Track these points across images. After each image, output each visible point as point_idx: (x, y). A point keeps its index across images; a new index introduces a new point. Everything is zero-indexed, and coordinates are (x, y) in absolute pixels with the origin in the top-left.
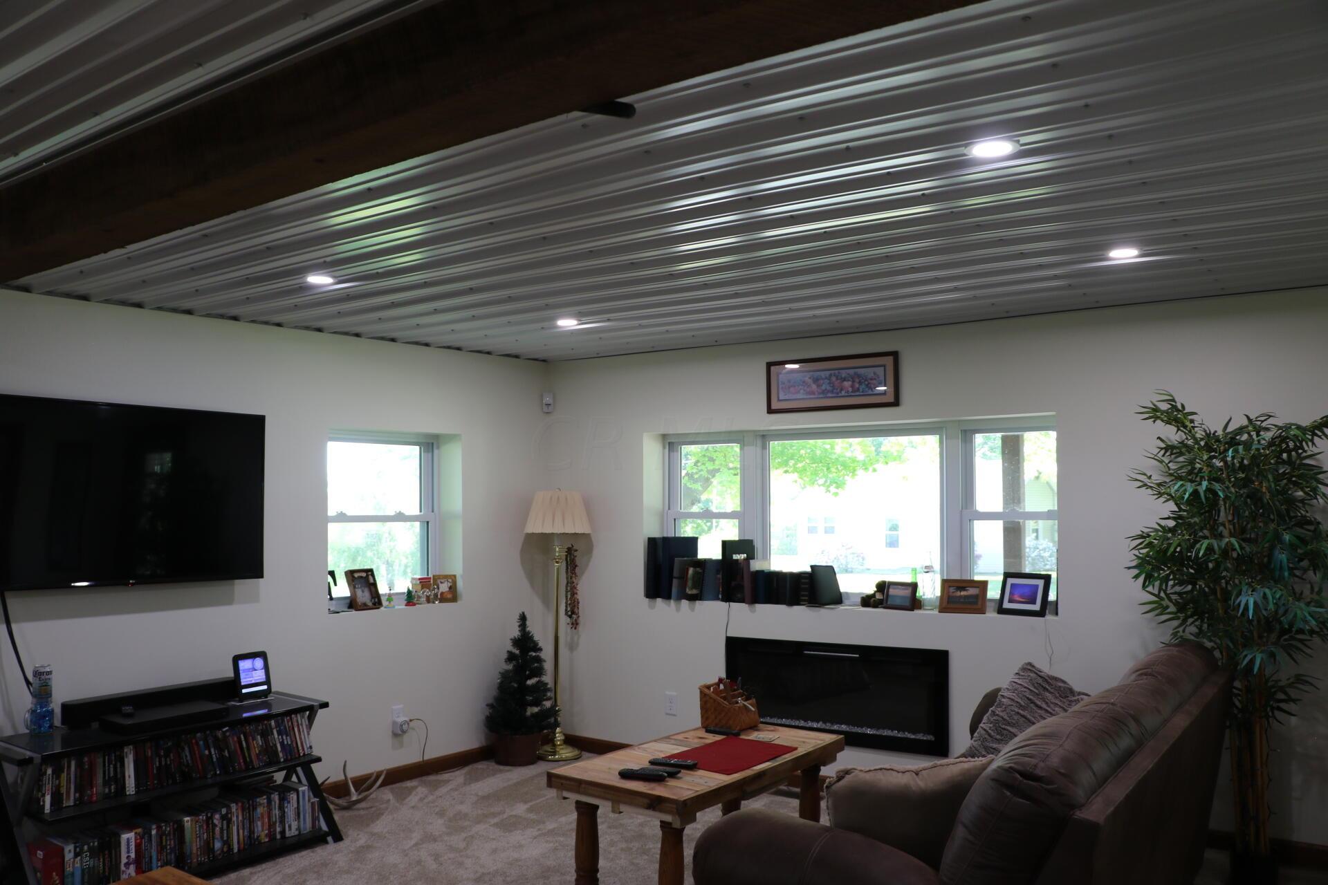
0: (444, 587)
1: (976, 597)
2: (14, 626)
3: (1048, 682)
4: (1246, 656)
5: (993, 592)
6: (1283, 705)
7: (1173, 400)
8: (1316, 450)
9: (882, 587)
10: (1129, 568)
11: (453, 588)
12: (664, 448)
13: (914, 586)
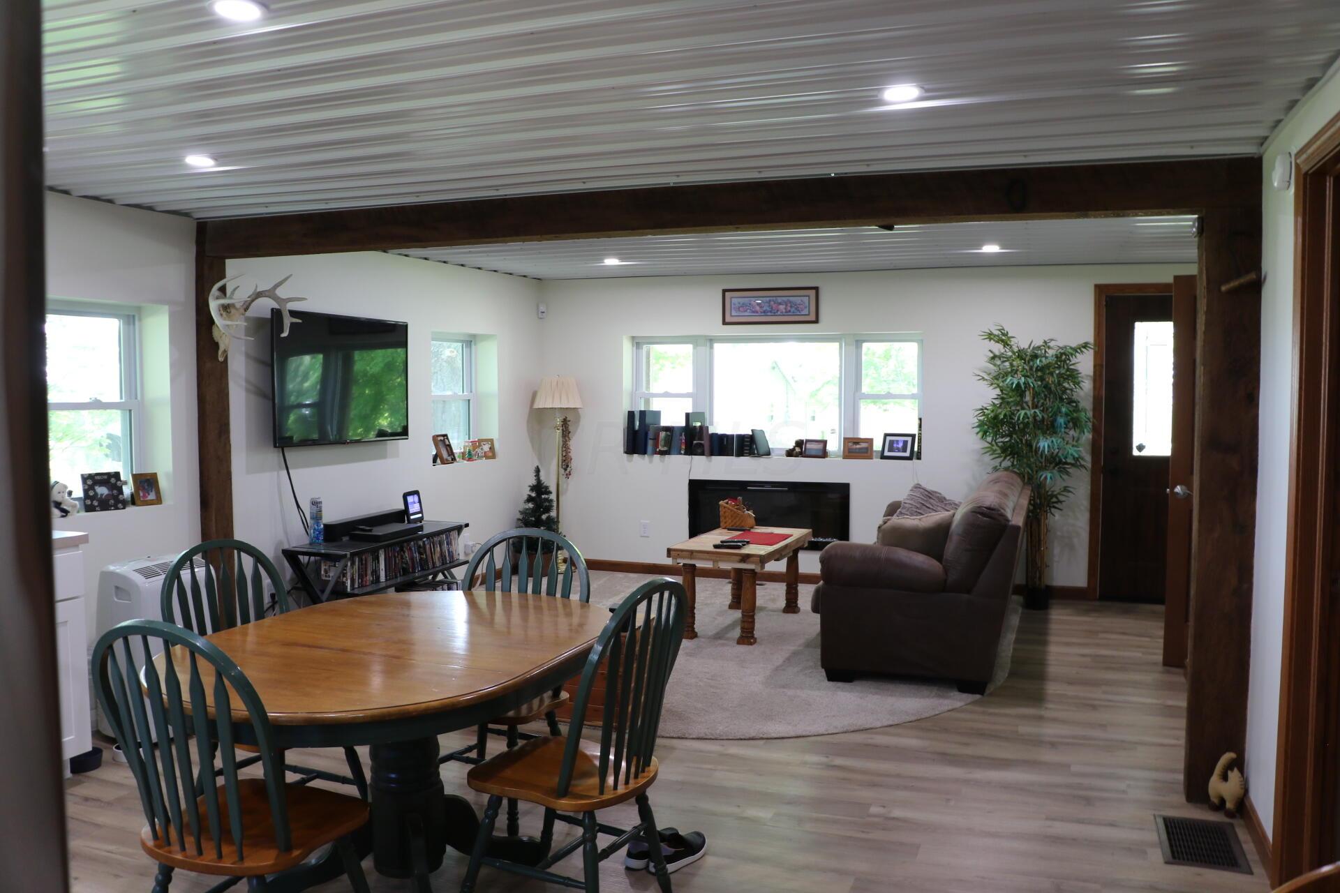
0: (486, 448)
1: (867, 448)
2: (290, 471)
3: (931, 494)
4: (1042, 475)
5: (878, 446)
6: (1056, 505)
7: (1003, 329)
8: (1077, 361)
9: (799, 443)
10: (973, 428)
11: (492, 449)
12: (633, 346)
13: (825, 443)
